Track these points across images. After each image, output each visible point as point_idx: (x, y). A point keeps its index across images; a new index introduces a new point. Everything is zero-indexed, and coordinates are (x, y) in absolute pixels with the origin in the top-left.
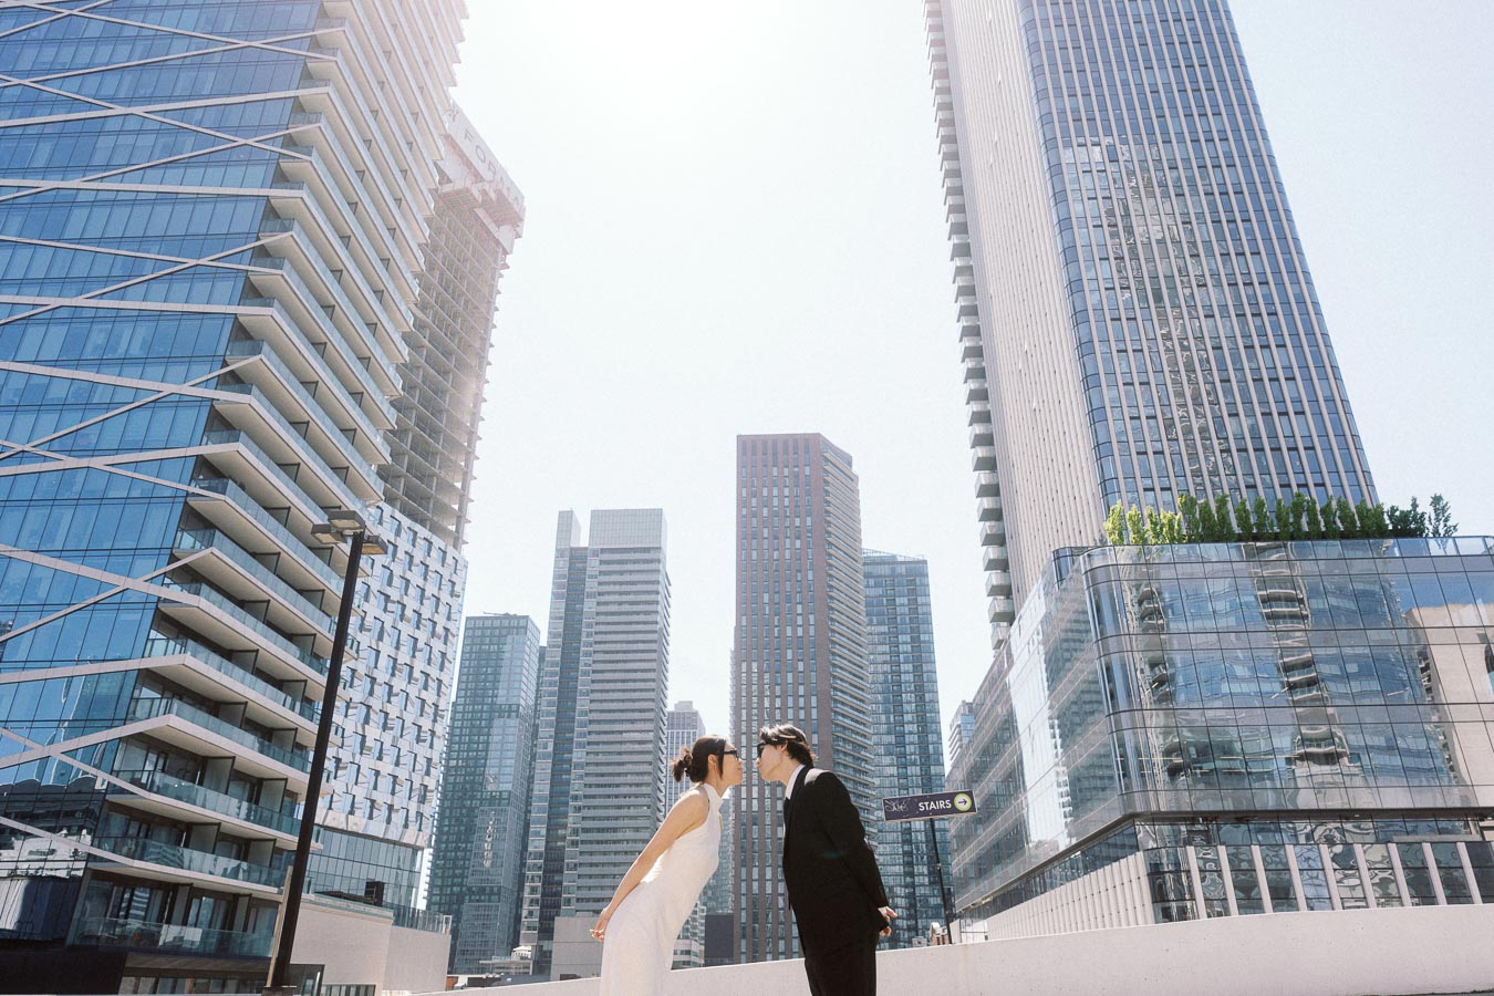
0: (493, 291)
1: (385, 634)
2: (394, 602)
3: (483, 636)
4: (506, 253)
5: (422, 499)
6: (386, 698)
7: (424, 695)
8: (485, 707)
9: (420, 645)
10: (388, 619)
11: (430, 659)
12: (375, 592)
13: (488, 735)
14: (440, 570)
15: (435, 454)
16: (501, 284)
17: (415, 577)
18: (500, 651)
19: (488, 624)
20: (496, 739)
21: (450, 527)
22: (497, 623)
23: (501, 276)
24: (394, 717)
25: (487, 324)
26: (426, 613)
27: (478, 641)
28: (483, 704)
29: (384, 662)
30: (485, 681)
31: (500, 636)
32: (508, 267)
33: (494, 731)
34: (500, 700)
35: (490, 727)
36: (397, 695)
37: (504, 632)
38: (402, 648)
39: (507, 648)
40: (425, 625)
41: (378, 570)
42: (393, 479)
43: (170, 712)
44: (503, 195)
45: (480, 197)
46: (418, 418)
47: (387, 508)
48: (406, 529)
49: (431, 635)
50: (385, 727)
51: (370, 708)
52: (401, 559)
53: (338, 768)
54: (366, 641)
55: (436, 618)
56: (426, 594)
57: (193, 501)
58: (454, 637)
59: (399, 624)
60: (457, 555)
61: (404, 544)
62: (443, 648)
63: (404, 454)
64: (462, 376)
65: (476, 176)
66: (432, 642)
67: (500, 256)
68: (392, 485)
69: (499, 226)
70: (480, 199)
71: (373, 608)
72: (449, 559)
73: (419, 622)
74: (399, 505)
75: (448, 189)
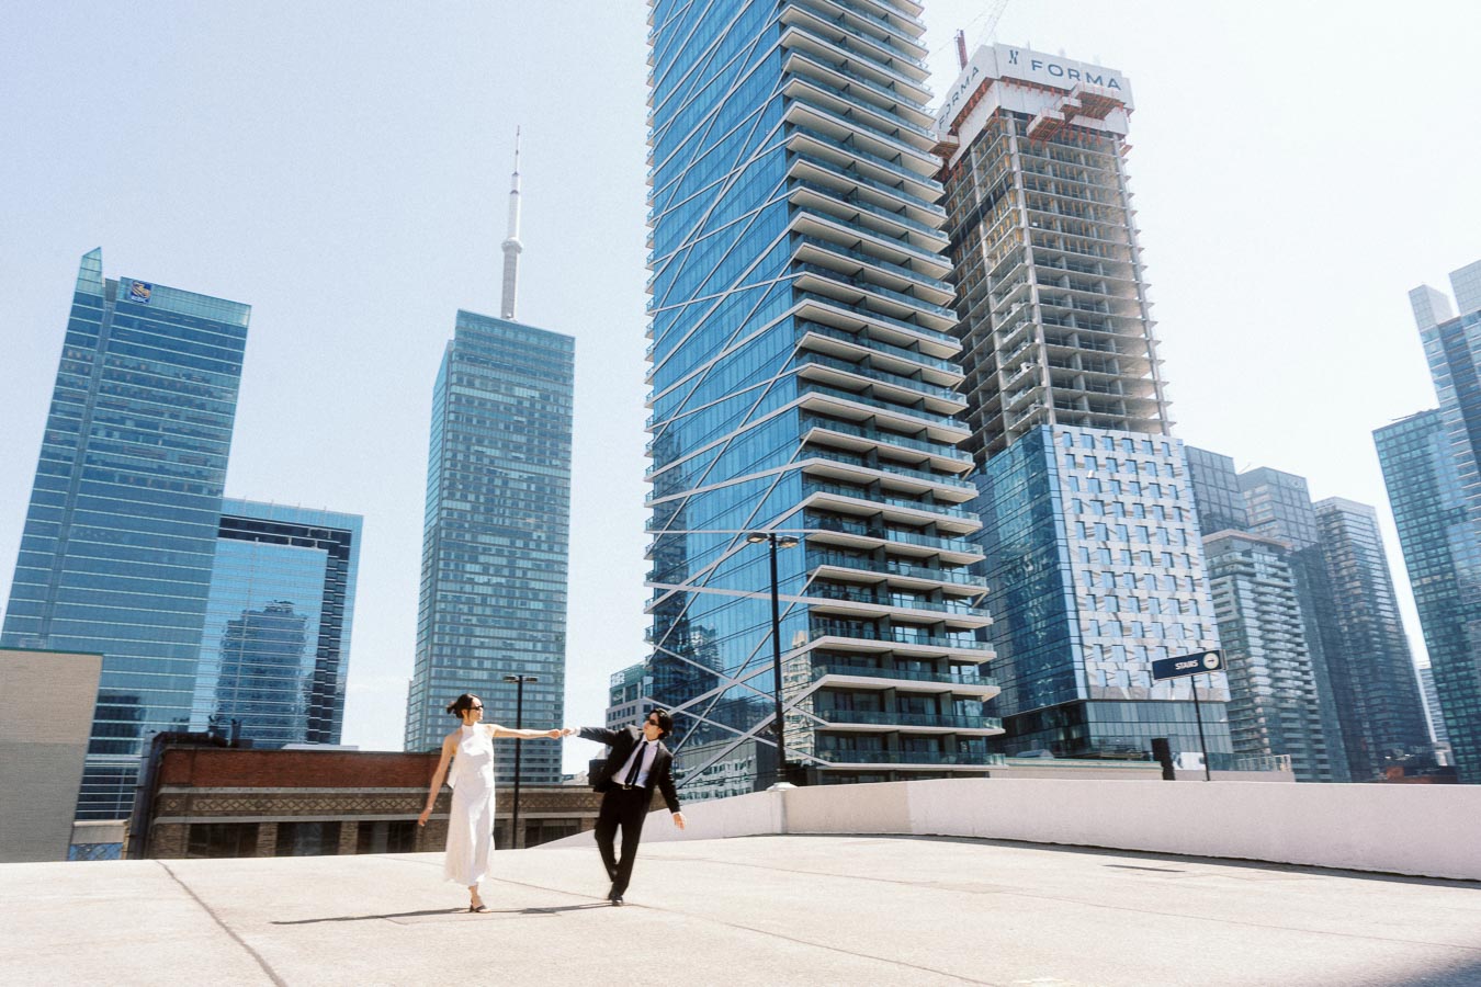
0: (1120, 179)
1: (1110, 533)
2: (1109, 504)
3: (1399, 445)
4: (1121, 136)
5: (1112, 406)
6: (1132, 584)
7: (1172, 571)
8: (1431, 517)
9: (1152, 530)
10: (1109, 521)
11: (1168, 540)
12: (1088, 503)
13: (1447, 545)
14: (1150, 458)
15: (1109, 361)
16: (1127, 169)
17: (1125, 476)
18: (1425, 455)
19: (1399, 430)
20: (1457, 547)
21: (1152, 418)
22: (1410, 426)
23: (1124, 161)
24: (1146, 597)
25: (1125, 213)
26: (1148, 501)
27: (1395, 451)
28: (1426, 515)
29: (1116, 555)
30: (1420, 490)
31: (1419, 438)
32: (1130, 147)
33: (1452, 539)
34: (1445, 506)
35: (1445, 536)
36: (1142, 579)
37: (1422, 432)
38: (1132, 540)
39: (1432, 448)
40: (1151, 512)
41: (1083, 484)
42: (1073, 403)
43: (829, 673)
44: (1087, 94)
45: (1063, 114)
46: (1081, 339)
47: (1074, 430)
48: (1101, 439)
49: (1161, 518)
50: (1140, 610)
51: (1116, 597)
52: (1104, 466)
53: (1103, 652)
54: (1092, 545)
55: (1161, 502)
56: (1142, 485)
57: (809, 538)
58: (1188, 511)
59: (1122, 520)
60: (1165, 439)
61: (1102, 453)
62: (1179, 525)
63: (1077, 376)
64: (1114, 278)
65: (1059, 93)
66: (1164, 524)
67: (1117, 143)
68: (1074, 408)
69: (1102, 118)
70: (1062, 117)
71: (1089, 517)
72: (1157, 446)
73: (1144, 511)
74: (1088, 421)
75: (1032, 127)
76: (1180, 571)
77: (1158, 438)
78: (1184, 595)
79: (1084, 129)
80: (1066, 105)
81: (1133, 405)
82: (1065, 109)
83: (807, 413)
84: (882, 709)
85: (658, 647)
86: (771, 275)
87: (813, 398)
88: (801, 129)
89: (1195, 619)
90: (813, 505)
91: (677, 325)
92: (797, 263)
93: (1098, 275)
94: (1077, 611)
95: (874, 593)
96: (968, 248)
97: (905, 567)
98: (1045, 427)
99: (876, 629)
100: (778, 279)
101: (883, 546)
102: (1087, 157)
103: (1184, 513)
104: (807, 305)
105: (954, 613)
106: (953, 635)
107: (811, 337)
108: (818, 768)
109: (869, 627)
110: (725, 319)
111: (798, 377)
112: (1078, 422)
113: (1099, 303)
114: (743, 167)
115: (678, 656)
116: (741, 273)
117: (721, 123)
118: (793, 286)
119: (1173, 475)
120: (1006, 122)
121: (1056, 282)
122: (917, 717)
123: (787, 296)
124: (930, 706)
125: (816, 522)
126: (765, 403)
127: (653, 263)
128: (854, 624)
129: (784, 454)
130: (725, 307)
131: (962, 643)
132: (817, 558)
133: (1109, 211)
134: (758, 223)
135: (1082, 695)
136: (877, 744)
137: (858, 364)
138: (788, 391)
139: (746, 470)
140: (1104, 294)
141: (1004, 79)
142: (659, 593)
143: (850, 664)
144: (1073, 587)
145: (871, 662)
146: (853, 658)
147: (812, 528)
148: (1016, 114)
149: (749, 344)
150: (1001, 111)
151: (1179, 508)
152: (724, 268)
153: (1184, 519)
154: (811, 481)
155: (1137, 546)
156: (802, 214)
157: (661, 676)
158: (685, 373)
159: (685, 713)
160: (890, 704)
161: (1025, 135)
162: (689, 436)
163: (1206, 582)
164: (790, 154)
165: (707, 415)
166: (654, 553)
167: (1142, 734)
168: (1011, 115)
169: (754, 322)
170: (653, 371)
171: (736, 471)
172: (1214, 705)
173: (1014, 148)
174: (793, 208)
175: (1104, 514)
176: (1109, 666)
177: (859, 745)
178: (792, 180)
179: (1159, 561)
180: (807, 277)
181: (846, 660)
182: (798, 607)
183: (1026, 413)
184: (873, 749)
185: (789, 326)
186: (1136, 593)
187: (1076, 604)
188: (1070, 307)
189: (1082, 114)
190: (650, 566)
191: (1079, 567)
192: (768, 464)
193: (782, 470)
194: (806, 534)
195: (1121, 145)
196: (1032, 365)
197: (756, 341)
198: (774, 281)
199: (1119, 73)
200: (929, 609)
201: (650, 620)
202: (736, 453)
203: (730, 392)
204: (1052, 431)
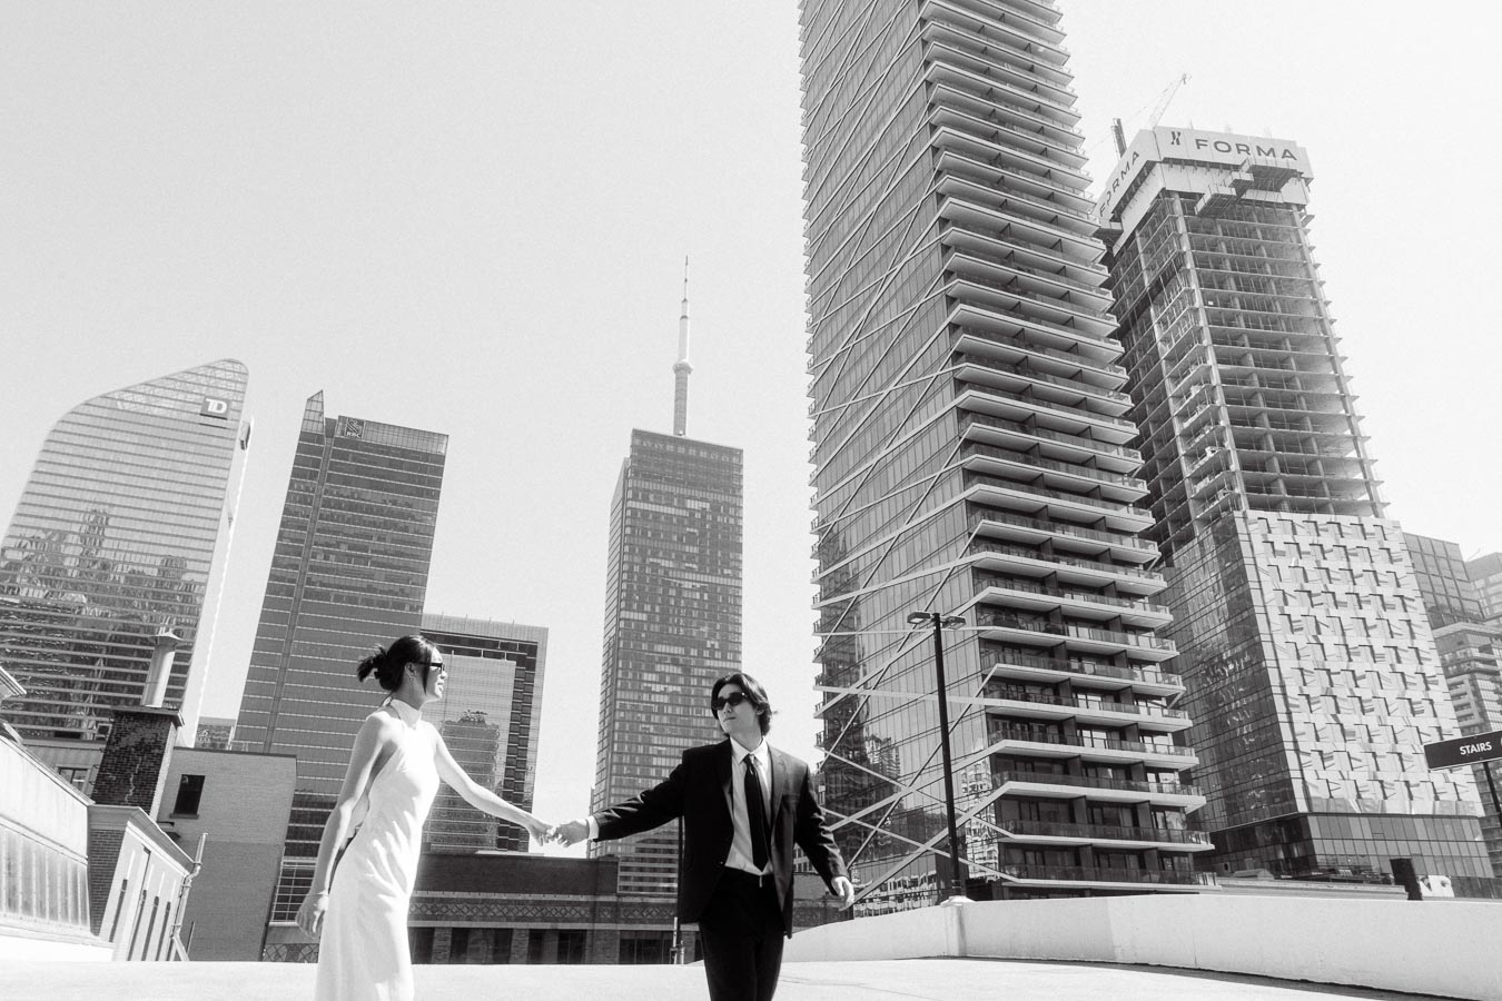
0: (1303, 250)
2: (1318, 595)
4: (1301, 207)
6: (1352, 682)
9: (1371, 622)
12: (1293, 594)
21: (1361, 499)
23: (1306, 233)
24: (1370, 697)
29: (1331, 650)
32: (1312, 217)
36: (1364, 677)
38: (1348, 633)
40: (1369, 602)
41: (1285, 572)
42: (1269, 486)
43: (1011, 780)
44: (1260, 167)
45: (1233, 189)
46: (1270, 418)
47: (1271, 516)
48: (1302, 524)
49: (1381, 609)
50: (1363, 711)
51: (1335, 697)
52: (1308, 553)
53: (1323, 759)
54: (1301, 639)
55: (1379, 590)
56: (1355, 573)
57: (983, 635)
58: (1413, 600)
59: (1334, 612)
60: (1378, 522)
61: (1305, 539)
62: (1404, 616)
63: (1270, 458)
64: (1305, 352)
65: (1229, 169)
66: (1385, 615)
67: (1296, 215)
68: (1269, 492)
69: (1278, 190)
70: (1233, 192)
71: (1297, 608)
72: (1369, 528)
73: (1359, 601)
74: (1286, 505)
75: (1200, 205)
76: (1409, 666)
77: (1369, 521)
78: (1416, 694)
79: (1259, 203)
80: (1236, 181)
81: (1336, 487)
82: (1236, 183)
83: (974, 506)
84: (1072, 820)
85: (830, 753)
86: (932, 367)
87: (980, 490)
88: (955, 224)
89: (1433, 722)
90: (985, 601)
91: (838, 427)
92: (957, 356)
93: (1287, 350)
94: (1289, 713)
95: (1056, 693)
96: (1140, 333)
97: (1089, 666)
98: (1236, 513)
99: (1061, 732)
100: (939, 373)
101: (1064, 643)
102: (1264, 232)
103: (1407, 602)
104: (969, 396)
105: (1148, 715)
106: (1147, 739)
107: (975, 428)
108: (1004, 884)
109: (1053, 730)
110: (887, 415)
111: (964, 469)
112: (1274, 506)
113: (1289, 380)
114: (899, 267)
115: (851, 763)
116: (901, 369)
117: (875, 226)
118: (955, 379)
119: (1392, 561)
120: (1172, 202)
121: (1239, 360)
122: (1110, 829)
123: (949, 390)
124: (1126, 818)
125: (989, 619)
126: (930, 498)
127: (813, 368)
128: (1036, 727)
129: (952, 550)
130: (886, 404)
131: (1159, 748)
132: (992, 656)
133: (1293, 283)
134: (915, 320)
135: (1302, 807)
136: (1068, 859)
137: (1028, 453)
138: (954, 485)
139: (914, 568)
140: (1294, 370)
141: (1167, 161)
142: (829, 696)
143: (1033, 771)
144: (1283, 687)
145: (1057, 768)
146: (1036, 764)
147: (985, 625)
148: (1181, 194)
149: (912, 440)
150: (1165, 193)
151: (1401, 597)
152: (884, 365)
153: (1408, 609)
154: (981, 576)
155: (1355, 639)
156: (961, 306)
157: (833, 786)
158: (849, 473)
159: (858, 822)
160: (1081, 815)
161: (1194, 214)
162: (854, 536)
163: (1441, 679)
164: (946, 249)
165: (873, 513)
166: (822, 657)
167: (1379, 855)
168: (1177, 196)
169: (916, 417)
170: (816, 473)
171: (904, 568)
172: (1464, 822)
173: (1182, 227)
174: (952, 301)
175: (1312, 605)
176: (1332, 775)
177: (1047, 860)
178: (948, 274)
179: (1382, 656)
180: (968, 368)
181: (1029, 766)
182: (974, 709)
183: (1214, 500)
184: (1063, 864)
185: (952, 418)
186: (1357, 692)
187: (1287, 705)
188: (1257, 386)
189: (1256, 188)
190: (819, 669)
191: (1288, 664)
192: (935, 560)
193: (951, 565)
194: (979, 631)
195: (1301, 216)
196: (1217, 449)
197: (919, 435)
198: (935, 375)
199: (1294, 143)
200: (1119, 710)
201: (820, 726)
202: (903, 550)
203: (894, 489)
204: (1245, 518)
